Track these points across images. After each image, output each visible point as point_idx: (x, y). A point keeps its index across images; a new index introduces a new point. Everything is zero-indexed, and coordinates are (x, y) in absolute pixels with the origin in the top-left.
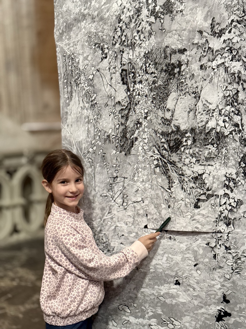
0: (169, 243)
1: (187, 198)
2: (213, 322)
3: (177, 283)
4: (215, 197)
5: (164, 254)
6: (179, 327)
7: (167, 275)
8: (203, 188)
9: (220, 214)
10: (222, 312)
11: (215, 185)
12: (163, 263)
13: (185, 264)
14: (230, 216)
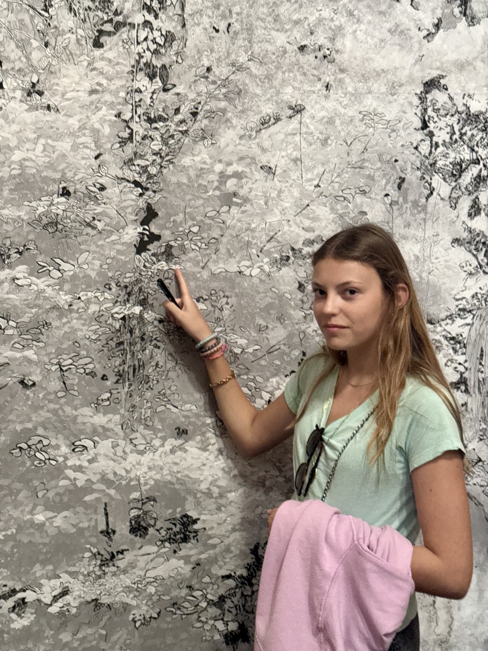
0: (48, 118)
1: (80, 28)
2: (131, 256)
3: (66, 193)
4: (128, 27)
5: (38, 139)
6: (72, 273)
7: (45, 180)
8: (107, 10)
9: (137, 58)
10: (145, 236)
11: (128, 6)
12: (37, 156)
13: (79, 157)
14: (154, 62)
